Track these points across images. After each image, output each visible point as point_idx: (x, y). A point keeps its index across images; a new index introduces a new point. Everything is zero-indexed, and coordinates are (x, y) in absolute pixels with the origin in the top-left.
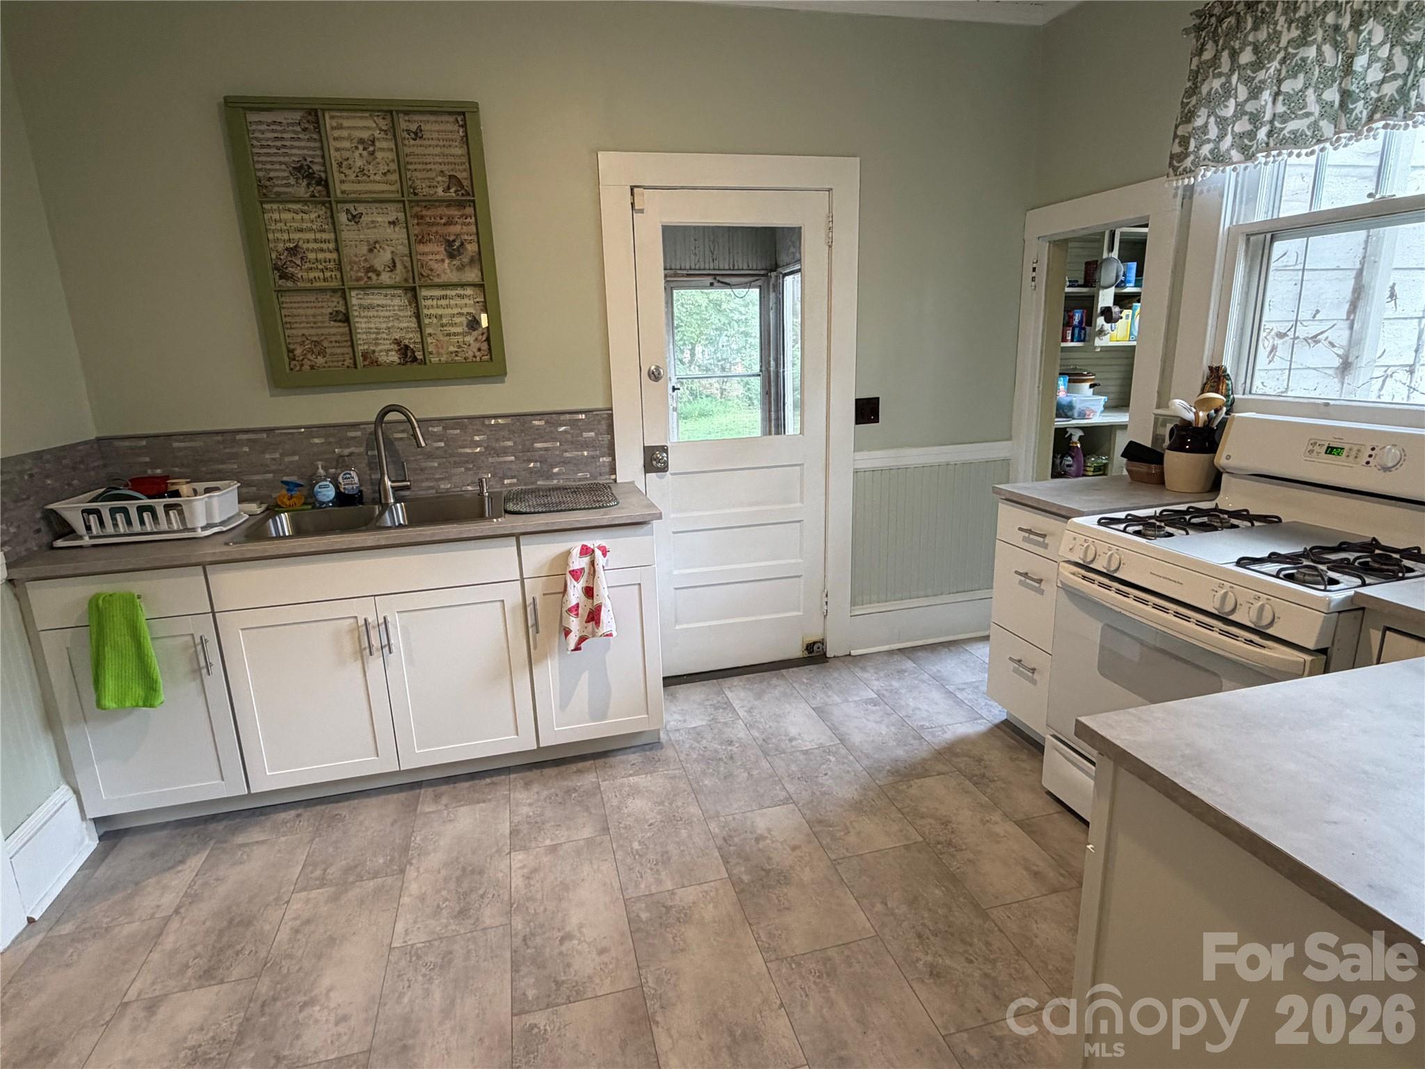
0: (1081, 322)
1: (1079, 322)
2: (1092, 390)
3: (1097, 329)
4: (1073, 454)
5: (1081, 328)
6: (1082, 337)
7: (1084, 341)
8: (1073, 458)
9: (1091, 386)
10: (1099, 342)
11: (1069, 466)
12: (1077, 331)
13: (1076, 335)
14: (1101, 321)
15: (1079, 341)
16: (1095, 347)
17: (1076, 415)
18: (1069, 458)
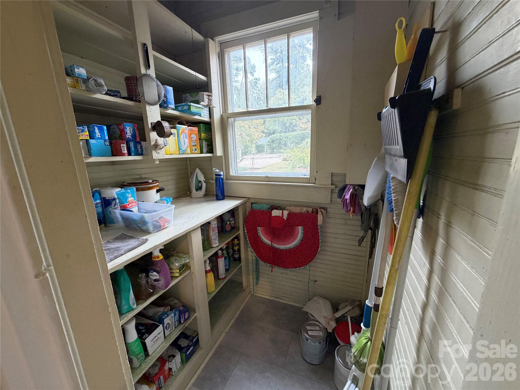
0: (134, 136)
1: (132, 136)
2: (159, 193)
3: (153, 143)
4: (158, 269)
5: (136, 143)
6: (140, 150)
7: (141, 154)
8: (158, 272)
9: (158, 191)
10: (157, 155)
11: (156, 280)
12: (132, 144)
13: (133, 149)
14: (154, 136)
15: (137, 154)
16: (154, 160)
17: (151, 228)
18: (155, 273)
